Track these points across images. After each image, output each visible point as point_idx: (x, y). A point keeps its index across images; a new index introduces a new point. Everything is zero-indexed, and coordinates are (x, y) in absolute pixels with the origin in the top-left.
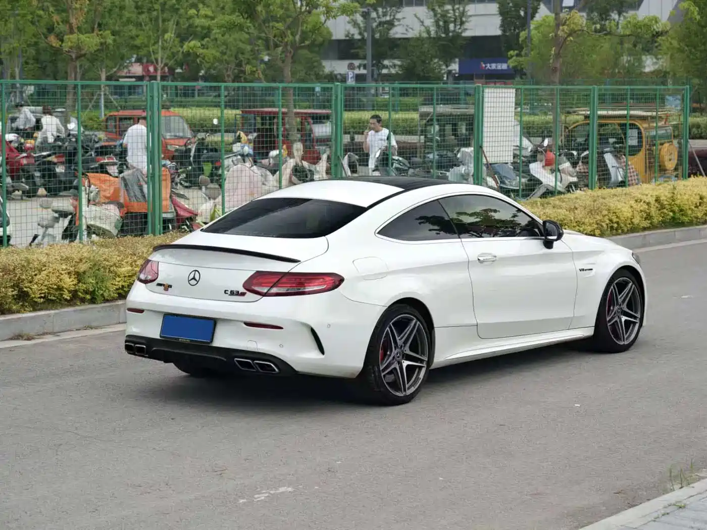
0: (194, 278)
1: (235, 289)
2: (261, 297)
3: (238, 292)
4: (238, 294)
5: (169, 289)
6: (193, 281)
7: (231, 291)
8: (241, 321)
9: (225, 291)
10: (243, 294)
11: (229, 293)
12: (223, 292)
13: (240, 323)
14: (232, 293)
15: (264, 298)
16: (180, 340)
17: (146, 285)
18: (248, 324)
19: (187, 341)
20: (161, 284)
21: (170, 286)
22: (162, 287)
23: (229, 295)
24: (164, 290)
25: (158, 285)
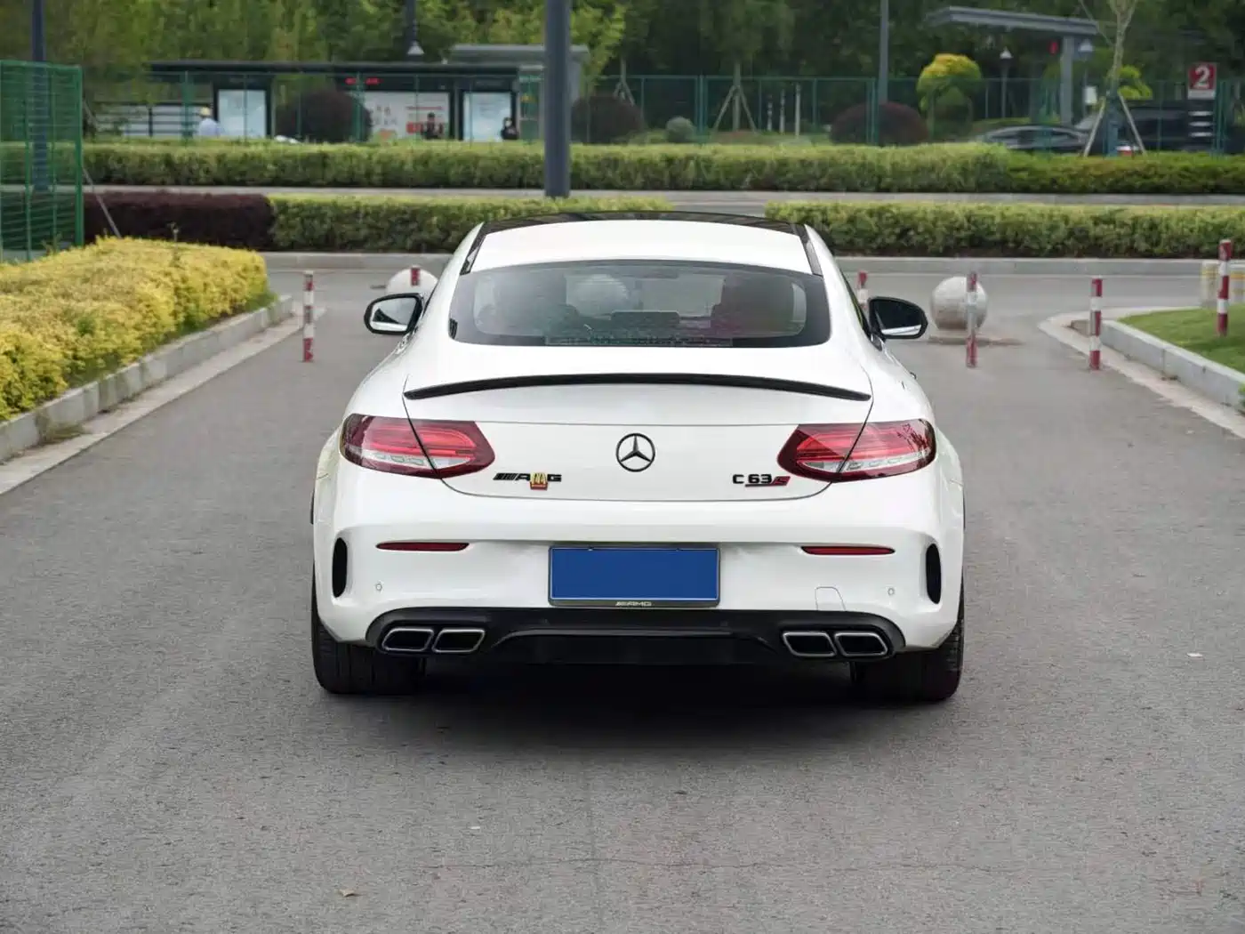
0: (636, 453)
1: (760, 471)
2: (826, 483)
3: (769, 476)
4: (769, 481)
5: (551, 484)
6: (635, 459)
7: (751, 477)
8: (796, 545)
9: (735, 478)
10: (782, 481)
11: (746, 480)
12: (732, 479)
13: (793, 548)
14: (754, 481)
15: (834, 485)
16: (618, 604)
17: (444, 482)
18: (811, 549)
19: (642, 604)
20: (515, 474)
21: (552, 478)
22: (521, 481)
23: (747, 486)
24: (532, 488)
25: (500, 477)
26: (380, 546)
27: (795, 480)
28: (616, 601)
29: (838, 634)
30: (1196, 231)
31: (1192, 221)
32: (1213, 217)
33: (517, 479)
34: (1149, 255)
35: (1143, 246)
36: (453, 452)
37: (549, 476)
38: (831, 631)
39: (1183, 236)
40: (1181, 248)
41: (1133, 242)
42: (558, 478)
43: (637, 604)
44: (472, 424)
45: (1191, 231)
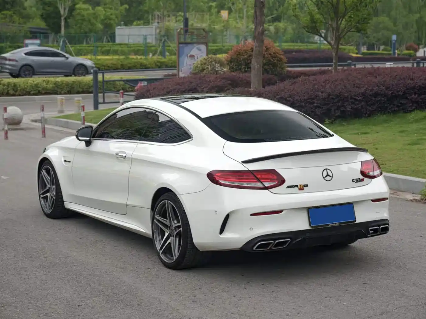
0: (328, 175)
1: (357, 177)
2: (371, 180)
3: (360, 179)
5: (305, 188)
6: (328, 177)
7: (356, 179)
8: (370, 200)
9: (353, 180)
10: (363, 180)
16: (330, 225)
17: (269, 191)
18: (374, 201)
19: (336, 224)
20: (293, 186)
21: (305, 186)
22: (295, 188)
23: (355, 182)
24: (299, 190)
25: (289, 187)
26: (251, 215)
27: (365, 179)
28: (329, 224)
29: (381, 227)
30: (29, 86)
31: (27, 83)
32: (33, 82)
33: (294, 187)
34: (14, 95)
35: (11, 92)
36: (269, 180)
37: (304, 185)
38: (379, 226)
39: (25, 88)
40: (24, 92)
41: (8, 91)
42: (307, 186)
43: (334, 224)
44: (274, 170)
45: (28, 86)
